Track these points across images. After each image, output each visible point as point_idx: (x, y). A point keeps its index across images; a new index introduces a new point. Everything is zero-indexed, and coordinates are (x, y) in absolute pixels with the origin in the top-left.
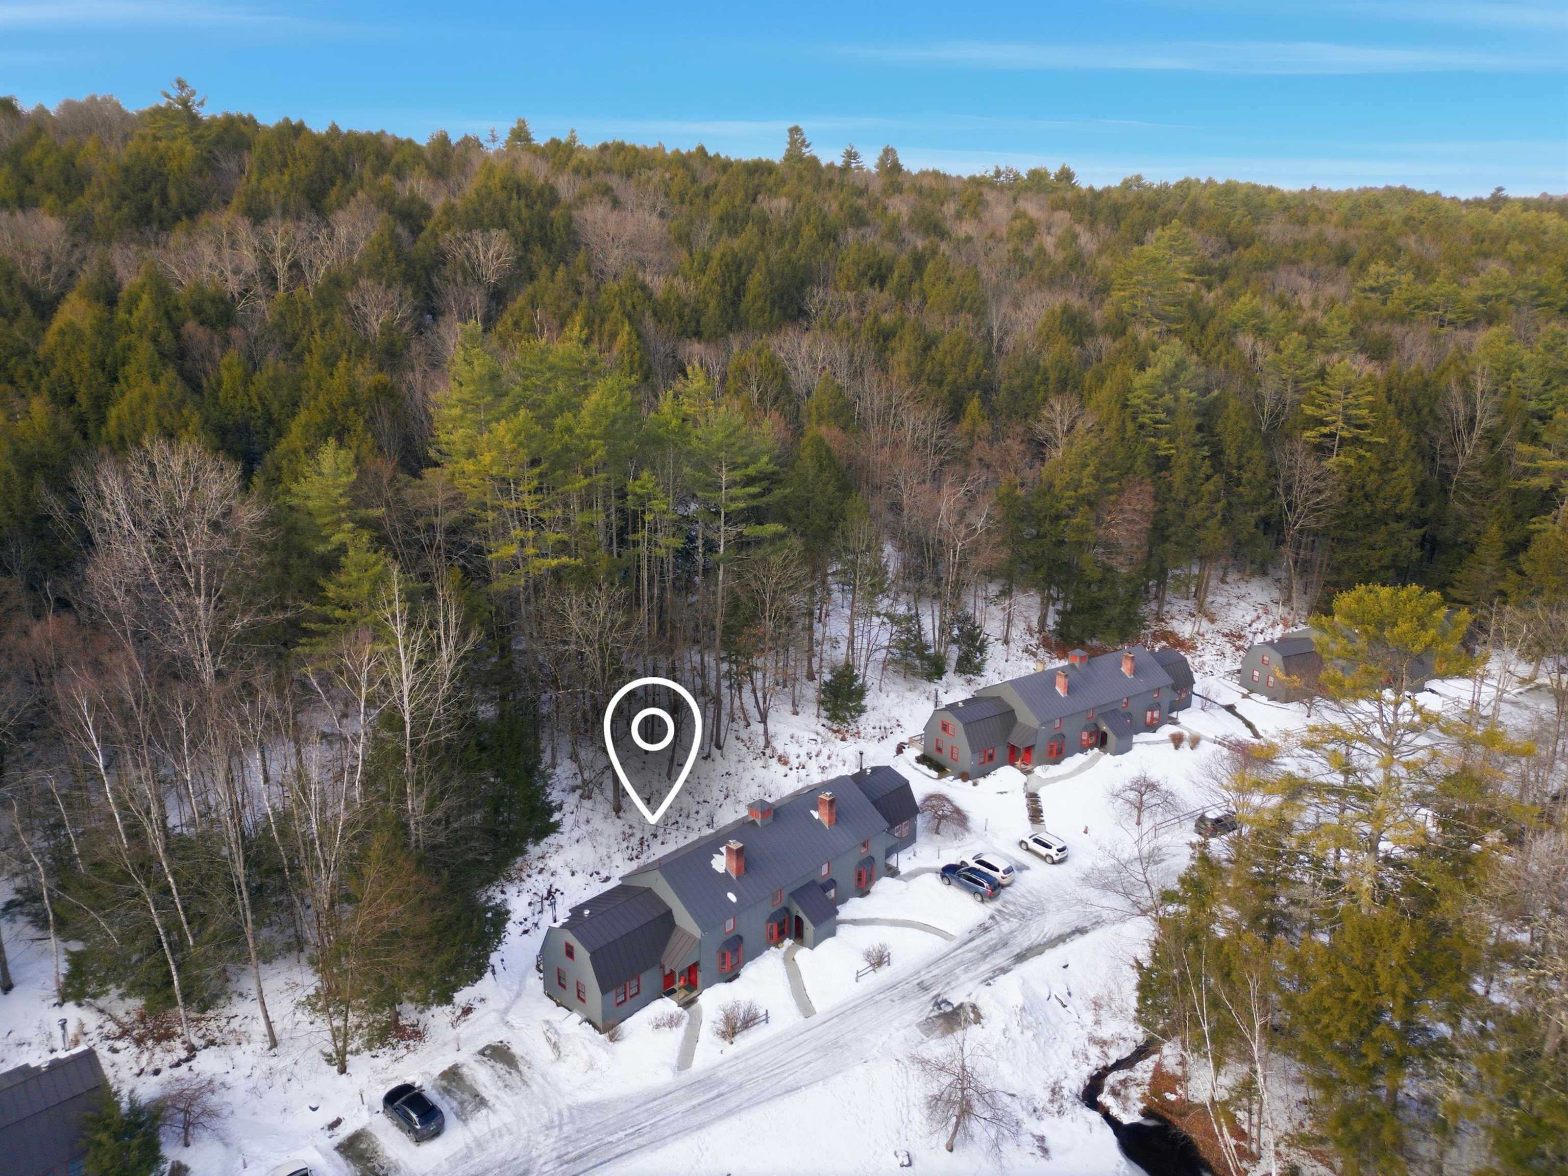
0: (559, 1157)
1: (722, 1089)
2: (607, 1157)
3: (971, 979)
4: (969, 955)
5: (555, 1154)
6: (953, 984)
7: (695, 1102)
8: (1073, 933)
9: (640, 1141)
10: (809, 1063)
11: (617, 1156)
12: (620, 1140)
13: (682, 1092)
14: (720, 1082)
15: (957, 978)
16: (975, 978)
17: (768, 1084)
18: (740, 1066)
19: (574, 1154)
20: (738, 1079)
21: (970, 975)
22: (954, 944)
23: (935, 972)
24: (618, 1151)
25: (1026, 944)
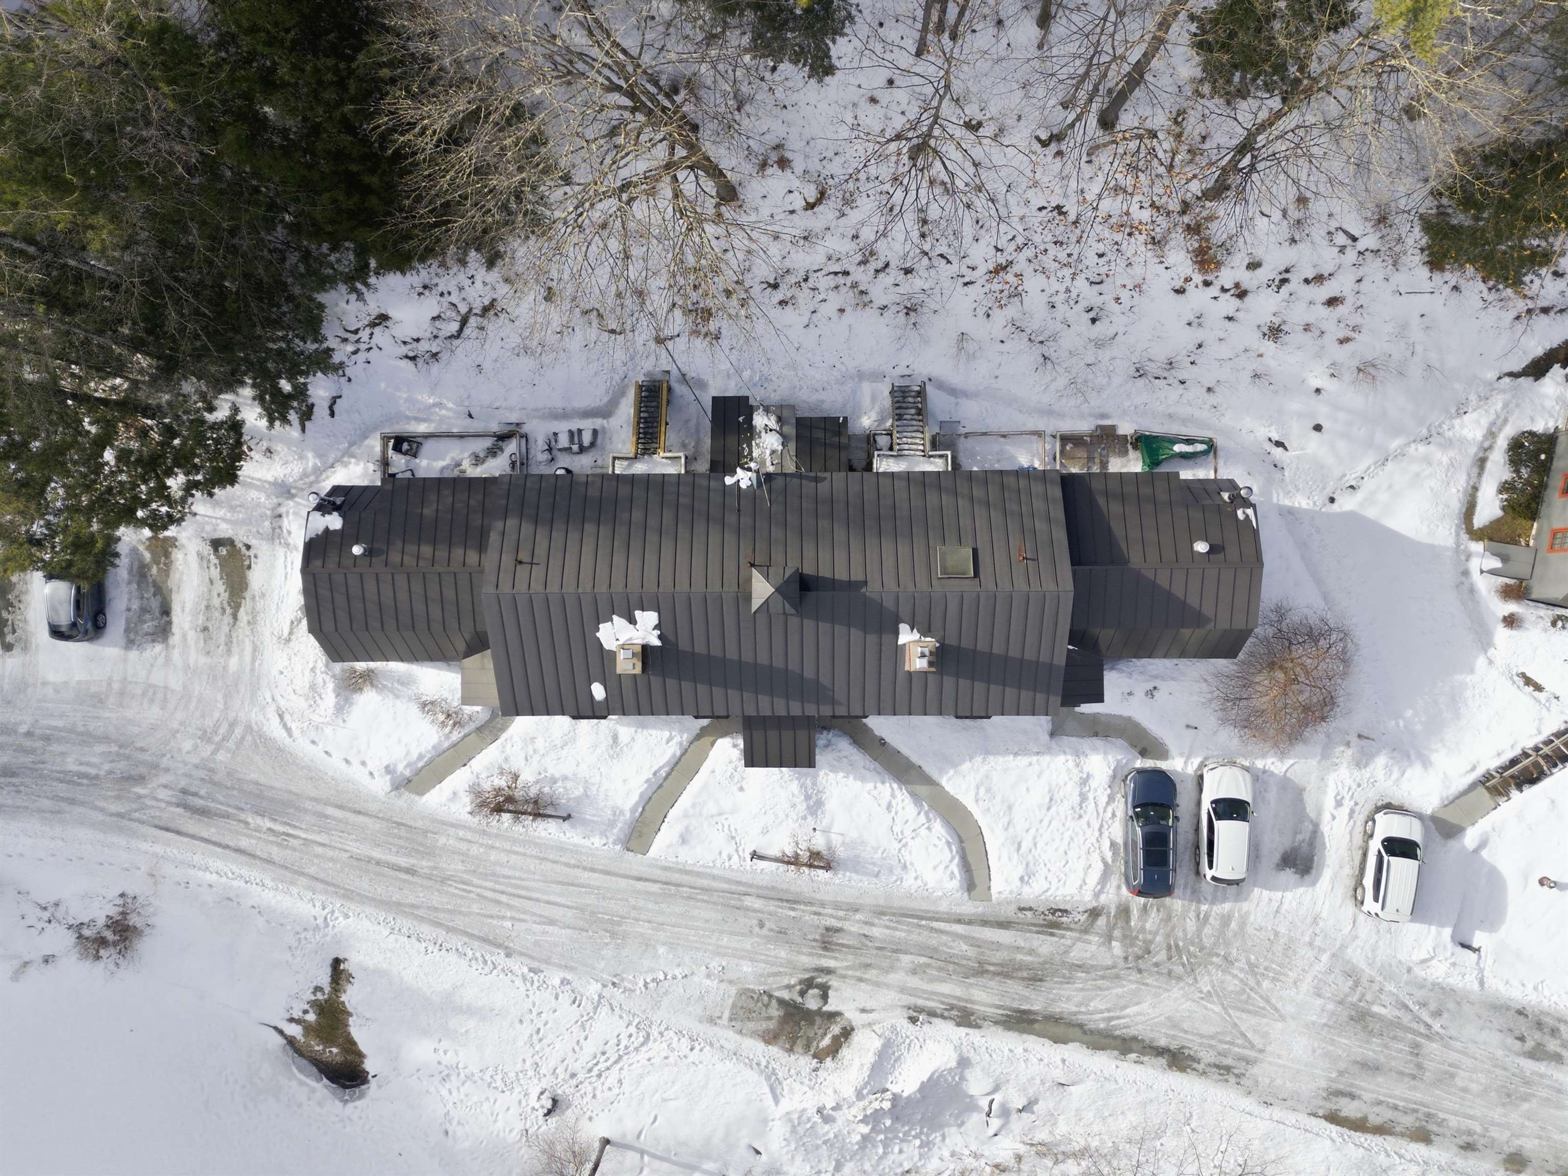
0: (184, 792)
1: (424, 864)
2: (228, 840)
3: (903, 990)
4: (963, 947)
5: (183, 783)
6: (871, 974)
7: (377, 854)
8: (1160, 1052)
9: (276, 852)
10: (552, 922)
11: (238, 850)
12: (258, 829)
13: (376, 825)
14: (429, 852)
15: (892, 969)
16: (912, 992)
17: (475, 908)
18: (475, 850)
19: (199, 802)
20: (455, 867)
21: (914, 982)
22: (969, 908)
23: (876, 932)
24: (244, 843)
25: (1065, 1007)
